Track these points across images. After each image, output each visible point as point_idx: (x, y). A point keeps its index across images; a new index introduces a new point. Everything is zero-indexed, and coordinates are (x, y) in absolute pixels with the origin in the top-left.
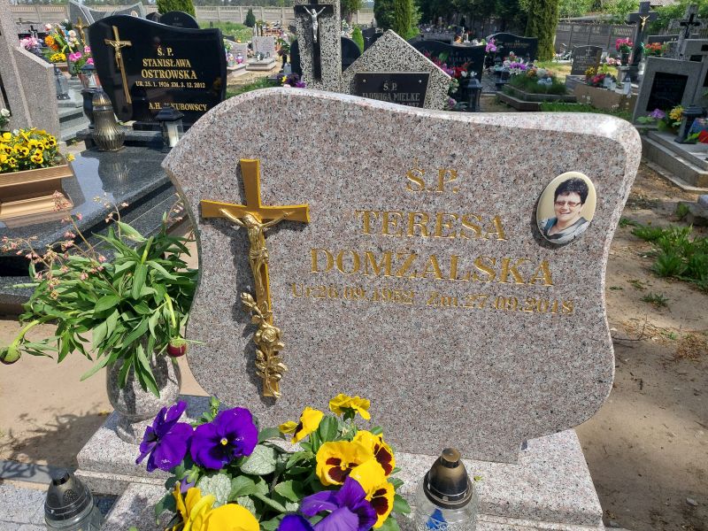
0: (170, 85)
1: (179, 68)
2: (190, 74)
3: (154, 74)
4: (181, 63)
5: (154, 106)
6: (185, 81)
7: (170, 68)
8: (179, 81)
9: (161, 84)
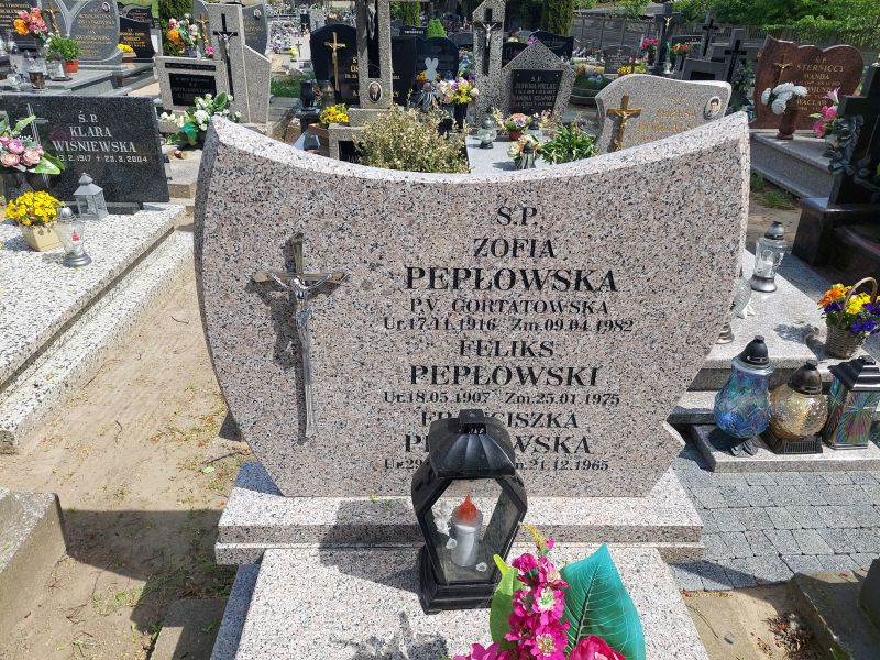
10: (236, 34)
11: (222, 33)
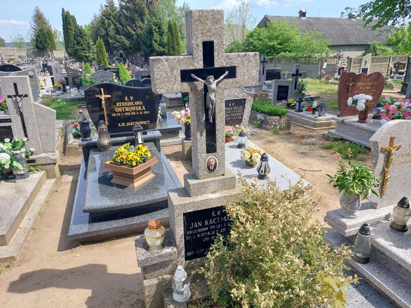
0: (131, 114)
1: (136, 106)
2: (142, 108)
3: (122, 109)
4: (137, 103)
5: (121, 124)
6: (139, 111)
7: (131, 106)
8: (136, 111)
9: (126, 114)
10: (26, 96)
11: (15, 96)
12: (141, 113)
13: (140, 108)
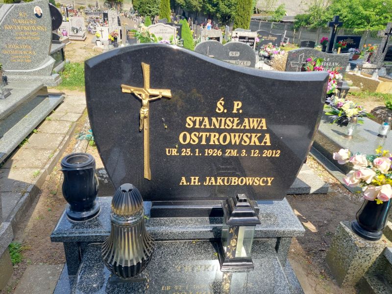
0: (224, 152)
1: (244, 131)
2: (261, 139)
3: (200, 139)
4: (252, 123)
5: (189, 180)
6: (249, 148)
7: (232, 131)
8: (239, 147)
9: (209, 152)
12: (255, 154)
13: (255, 140)
